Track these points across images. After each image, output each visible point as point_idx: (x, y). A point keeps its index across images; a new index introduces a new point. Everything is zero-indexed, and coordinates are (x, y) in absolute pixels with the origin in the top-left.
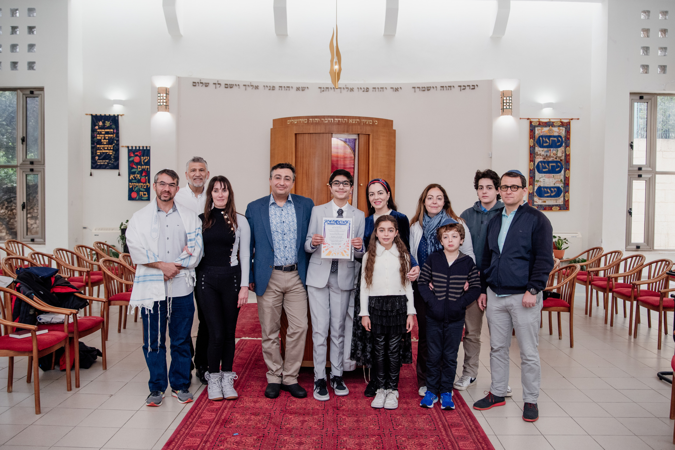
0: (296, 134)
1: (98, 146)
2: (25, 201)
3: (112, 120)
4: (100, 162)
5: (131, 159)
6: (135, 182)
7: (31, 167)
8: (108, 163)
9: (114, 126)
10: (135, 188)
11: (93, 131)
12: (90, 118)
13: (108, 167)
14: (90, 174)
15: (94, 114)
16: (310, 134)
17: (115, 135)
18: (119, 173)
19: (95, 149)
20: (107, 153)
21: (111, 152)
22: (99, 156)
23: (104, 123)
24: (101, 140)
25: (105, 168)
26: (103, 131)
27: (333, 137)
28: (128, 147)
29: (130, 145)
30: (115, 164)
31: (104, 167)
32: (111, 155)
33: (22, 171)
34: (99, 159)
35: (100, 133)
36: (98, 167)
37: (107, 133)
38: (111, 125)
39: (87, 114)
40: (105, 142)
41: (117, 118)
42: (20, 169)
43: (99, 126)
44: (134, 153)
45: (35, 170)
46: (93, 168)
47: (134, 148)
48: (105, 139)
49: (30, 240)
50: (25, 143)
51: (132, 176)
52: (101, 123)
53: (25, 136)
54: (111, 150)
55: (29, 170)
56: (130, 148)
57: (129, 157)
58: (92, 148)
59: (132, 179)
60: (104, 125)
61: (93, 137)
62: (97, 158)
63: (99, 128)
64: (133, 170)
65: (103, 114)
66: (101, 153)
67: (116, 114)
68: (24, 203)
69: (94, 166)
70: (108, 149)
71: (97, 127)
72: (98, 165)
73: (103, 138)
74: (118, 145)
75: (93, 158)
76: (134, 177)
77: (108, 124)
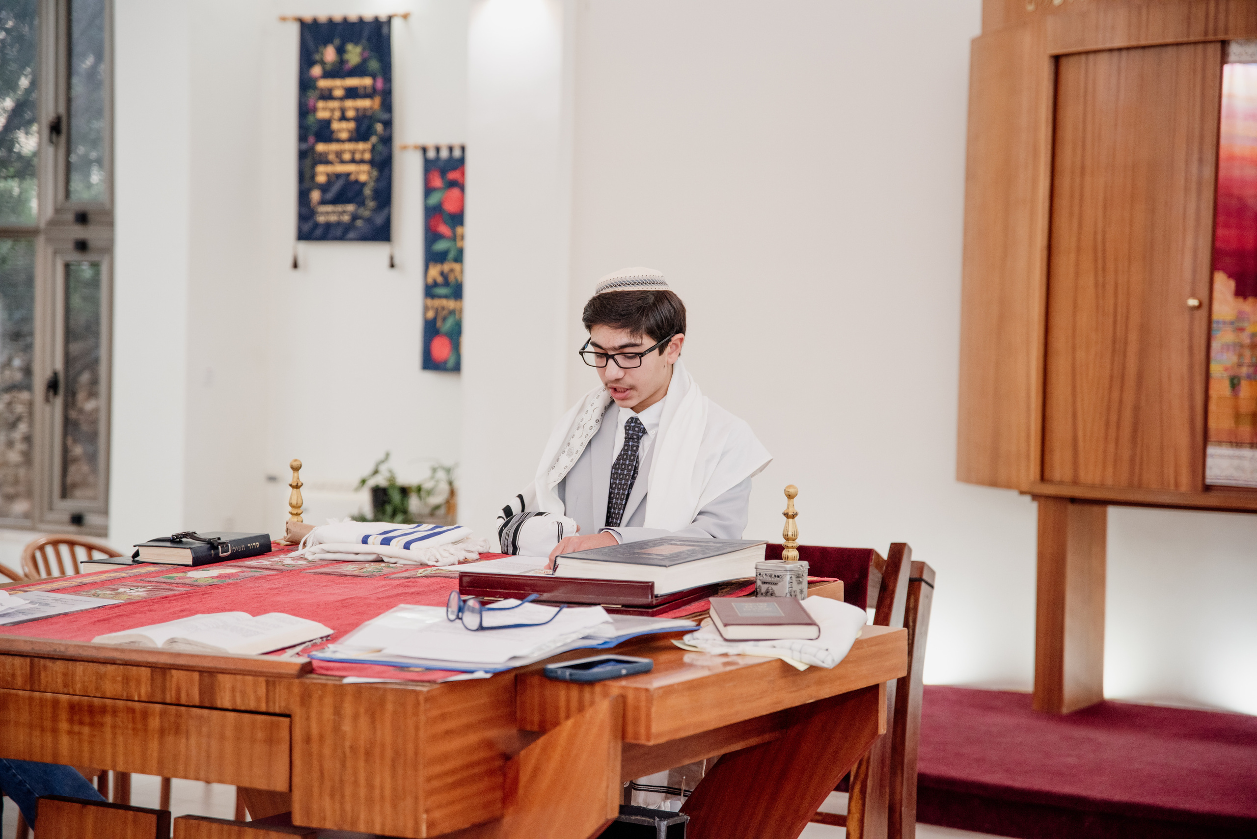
0: (1057, 59)
1: (321, 147)
2: (59, 365)
3: (369, 40)
4: (327, 214)
5: (434, 199)
6: (446, 297)
7: (79, 232)
8: (355, 217)
9: (374, 65)
10: (444, 319)
11: (305, 85)
12: (293, 34)
13: (351, 235)
14: (290, 262)
15: (308, 15)
16: (1116, 54)
17: (377, 101)
18: (392, 258)
19: (308, 162)
20: (348, 175)
21: (363, 174)
22: (324, 188)
23: (340, 51)
24: (327, 123)
25: (342, 238)
26: (338, 85)
27: (1232, 57)
28: (424, 150)
29: (430, 142)
30: (379, 220)
31: (339, 232)
32: (364, 184)
33: (50, 251)
34: (323, 202)
35: (327, 96)
36: (318, 232)
37: (352, 93)
38: (364, 61)
39: (283, 19)
40: (343, 129)
41: (385, 30)
42: (49, 240)
43: (322, 63)
44: (443, 173)
45: (92, 243)
46: (304, 235)
47: (444, 154)
48: (343, 118)
49: (66, 517)
50: (63, 138)
51: (434, 272)
52: (330, 54)
53: (62, 110)
54: (362, 161)
55: (70, 246)
56: (431, 154)
57: (428, 191)
58: (303, 155)
59: (435, 284)
60: (342, 62)
61: (304, 111)
62: (315, 195)
63: (327, 75)
64: (441, 246)
65: (338, 14)
66: (328, 175)
67: (383, 15)
68: (55, 374)
69: (307, 227)
70: (353, 161)
71: (316, 71)
72: (316, 225)
73: (337, 114)
74: (387, 140)
75: (303, 196)
76: (442, 274)
77: (354, 54)
